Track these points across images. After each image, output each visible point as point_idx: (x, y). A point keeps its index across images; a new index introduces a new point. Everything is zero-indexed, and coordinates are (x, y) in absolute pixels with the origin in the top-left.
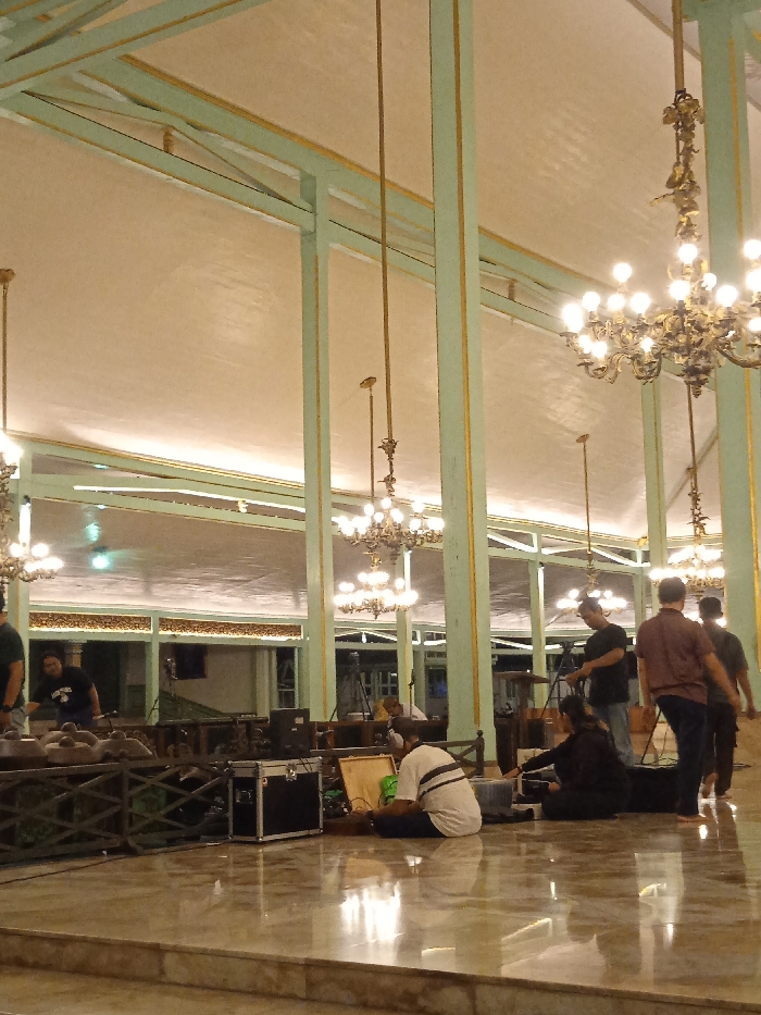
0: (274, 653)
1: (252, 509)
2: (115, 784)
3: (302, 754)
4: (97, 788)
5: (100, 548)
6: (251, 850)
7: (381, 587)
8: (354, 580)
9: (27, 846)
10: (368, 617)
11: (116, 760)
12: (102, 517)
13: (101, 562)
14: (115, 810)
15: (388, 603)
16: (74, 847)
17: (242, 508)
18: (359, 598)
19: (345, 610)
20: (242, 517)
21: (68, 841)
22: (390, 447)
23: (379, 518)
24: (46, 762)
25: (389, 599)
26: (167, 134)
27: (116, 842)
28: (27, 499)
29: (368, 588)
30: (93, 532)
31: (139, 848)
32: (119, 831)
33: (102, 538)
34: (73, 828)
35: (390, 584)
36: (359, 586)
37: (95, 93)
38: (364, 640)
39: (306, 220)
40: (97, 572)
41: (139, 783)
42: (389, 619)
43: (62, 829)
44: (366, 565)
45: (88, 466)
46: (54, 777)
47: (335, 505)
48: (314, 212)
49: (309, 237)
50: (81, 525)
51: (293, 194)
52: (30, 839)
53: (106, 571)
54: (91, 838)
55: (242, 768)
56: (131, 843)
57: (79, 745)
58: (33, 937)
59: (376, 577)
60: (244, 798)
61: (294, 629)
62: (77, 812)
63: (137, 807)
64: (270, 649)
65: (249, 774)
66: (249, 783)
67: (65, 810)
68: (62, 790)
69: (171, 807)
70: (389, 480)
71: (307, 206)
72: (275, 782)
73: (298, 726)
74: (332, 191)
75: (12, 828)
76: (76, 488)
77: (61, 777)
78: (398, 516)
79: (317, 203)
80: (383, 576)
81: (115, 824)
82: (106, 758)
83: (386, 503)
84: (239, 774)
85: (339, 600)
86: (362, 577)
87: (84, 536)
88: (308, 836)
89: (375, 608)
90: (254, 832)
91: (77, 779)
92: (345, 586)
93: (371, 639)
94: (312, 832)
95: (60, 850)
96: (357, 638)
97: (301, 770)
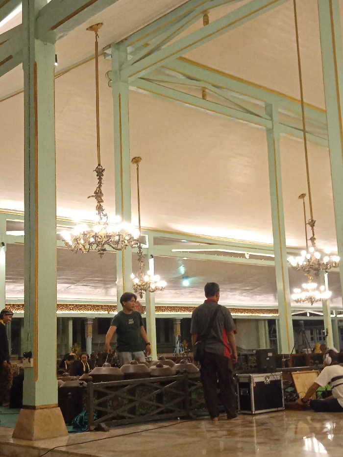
0: (267, 322)
1: (251, 257)
3: (271, 371)
5: (186, 276)
6: (249, 418)
7: (314, 290)
8: (301, 287)
9: (142, 415)
10: (309, 305)
11: (182, 373)
12: (186, 263)
13: (186, 283)
14: (182, 398)
15: (317, 298)
16: (163, 416)
17: (247, 256)
18: (303, 295)
19: (297, 301)
20: (247, 260)
21: (161, 413)
22: (312, 224)
23: (308, 257)
24: (149, 375)
25: (317, 295)
26: (204, 91)
27: (184, 413)
28: (152, 256)
29: (307, 291)
30: (182, 270)
31: (195, 417)
32: (185, 408)
33: (186, 272)
34: (163, 407)
35: (318, 289)
36: (303, 290)
37: (171, 76)
38: (308, 315)
39: (269, 124)
40: (185, 288)
41: (194, 385)
42: (319, 305)
43: (158, 407)
44: (306, 280)
45: (178, 241)
46: (153, 383)
47: (288, 253)
48: (271, 120)
49: (270, 131)
50: (177, 267)
52: (143, 412)
53: (189, 287)
54: (172, 411)
55: (243, 377)
56: (191, 414)
57: (165, 366)
59: (310, 286)
60: (245, 392)
61: (275, 311)
62: (165, 399)
63: (194, 396)
64: (264, 320)
65: (246, 381)
66: (247, 385)
67: (159, 398)
68: (157, 389)
70: (313, 239)
71: (268, 117)
72: (257, 383)
73: (270, 357)
74: (280, 110)
75: (135, 406)
76: (173, 250)
77: (157, 382)
78: (318, 256)
79: (273, 116)
80: (315, 285)
81: (183, 405)
82: (177, 373)
83: (311, 249)
84: (242, 380)
85: (294, 297)
86: (304, 285)
87: (178, 272)
88: (277, 411)
89: (311, 300)
90: (250, 409)
91: (163, 383)
92: (296, 290)
93: (311, 314)
94: (279, 409)
95: (158, 417)
96: (305, 314)
97: (272, 378)
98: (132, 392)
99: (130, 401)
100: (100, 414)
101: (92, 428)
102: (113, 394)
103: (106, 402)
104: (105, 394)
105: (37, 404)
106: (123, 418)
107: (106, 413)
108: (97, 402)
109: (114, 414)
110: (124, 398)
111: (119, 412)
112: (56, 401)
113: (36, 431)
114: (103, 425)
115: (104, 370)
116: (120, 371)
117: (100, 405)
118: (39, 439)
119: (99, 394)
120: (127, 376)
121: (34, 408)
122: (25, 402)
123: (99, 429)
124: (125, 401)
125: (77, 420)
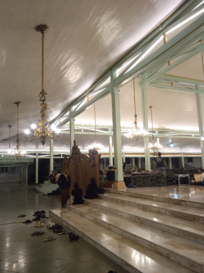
1: (195, 136)
2: (158, 177)
3: (185, 174)
4: (155, 178)
9: (146, 185)
14: (158, 180)
16: (152, 185)
21: (152, 184)
24: (149, 174)
26: (172, 83)
27: (159, 185)
31: (162, 186)
32: (159, 183)
34: (152, 183)
39: (196, 91)
41: (162, 177)
46: (150, 176)
48: (197, 90)
49: (197, 94)
51: (194, 88)
54: (155, 184)
55: (176, 175)
56: (161, 185)
58: (140, 194)
62: (153, 181)
63: (162, 180)
65: (177, 176)
66: (177, 178)
67: (152, 180)
68: (151, 178)
69: (167, 181)
71: (196, 89)
72: (180, 177)
73: (185, 170)
74: (201, 86)
75: (144, 182)
79: (198, 88)
81: (158, 182)
82: (157, 174)
84: (176, 176)
88: (187, 185)
90: (178, 184)
91: (152, 176)
94: (188, 184)
95: (151, 185)
97: (185, 176)
98: (144, 179)
99: (143, 181)
100: (135, 184)
101: (133, 187)
102: (138, 179)
103: (136, 181)
104: (136, 179)
105: (118, 181)
106: (141, 185)
107: (137, 184)
108: (134, 181)
109: (139, 184)
110: (141, 180)
111: (140, 184)
112: (123, 180)
113: (118, 187)
114: (136, 187)
115: (136, 173)
116: (140, 173)
117: (135, 181)
118: (119, 189)
119: (134, 179)
120: (142, 174)
121: (118, 182)
122: (116, 180)
123: (134, 187)
124: (142, 181)
125: (129, 185)
